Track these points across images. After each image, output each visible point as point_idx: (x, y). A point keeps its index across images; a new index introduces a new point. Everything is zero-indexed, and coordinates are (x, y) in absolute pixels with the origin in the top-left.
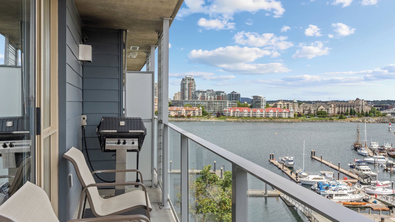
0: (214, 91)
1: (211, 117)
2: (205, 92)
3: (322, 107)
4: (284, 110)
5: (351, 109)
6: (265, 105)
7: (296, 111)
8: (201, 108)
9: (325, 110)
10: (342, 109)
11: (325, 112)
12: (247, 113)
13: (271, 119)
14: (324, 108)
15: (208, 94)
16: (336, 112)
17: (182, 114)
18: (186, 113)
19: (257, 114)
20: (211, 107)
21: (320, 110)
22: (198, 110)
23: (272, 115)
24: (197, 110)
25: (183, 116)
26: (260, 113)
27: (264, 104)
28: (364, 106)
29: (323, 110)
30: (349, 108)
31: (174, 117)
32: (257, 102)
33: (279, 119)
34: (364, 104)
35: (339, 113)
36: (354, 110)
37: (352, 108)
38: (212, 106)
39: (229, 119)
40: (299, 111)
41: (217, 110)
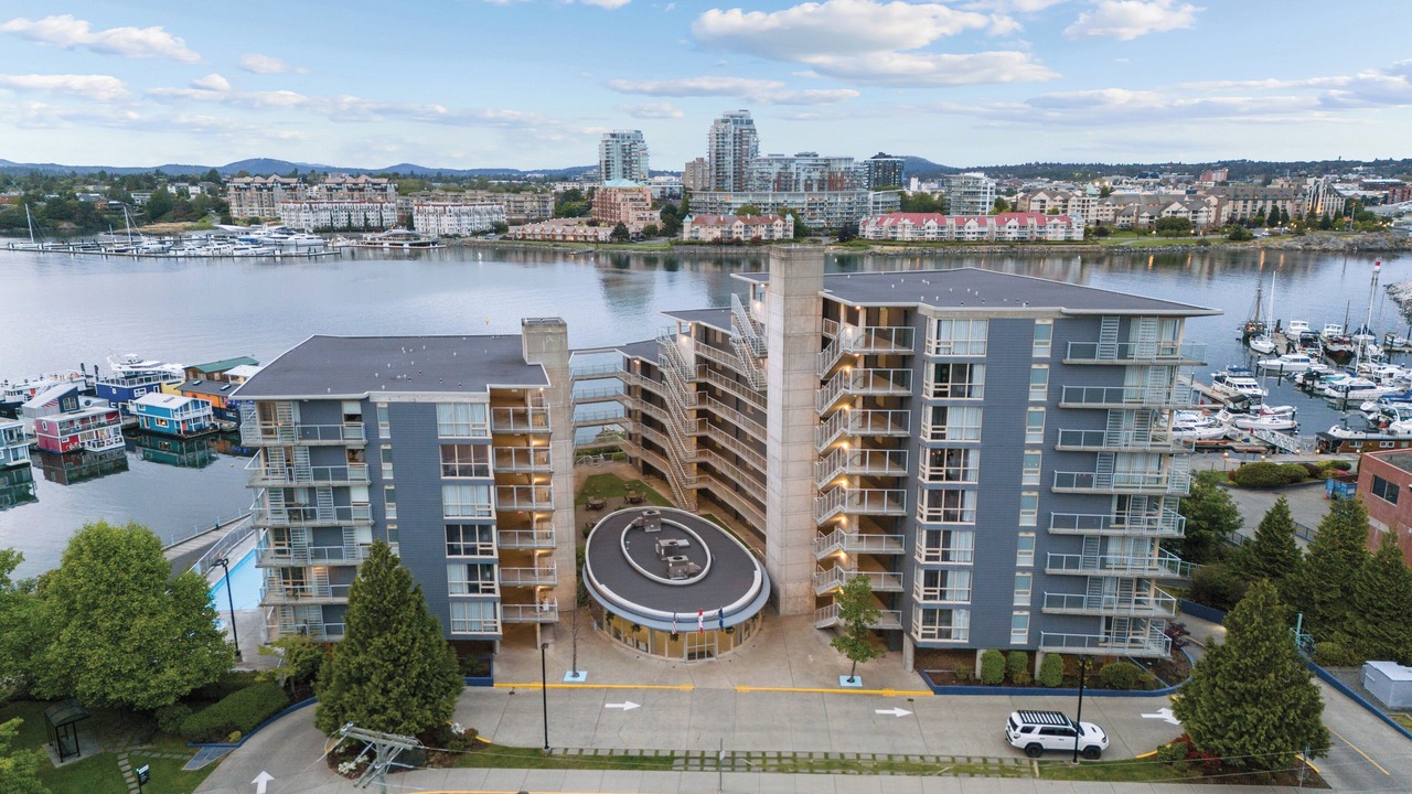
0: (820, 157)
1: (824, 243)
2: (792, 160)
3: (1176, 206)
4: (1053, 218)
5: (1275, 209)
6: (990, 203)
7: (1090, 218)
8: (789, 217)
9: (1185, 215)
10: (1245, 206)
11: (1186, 220)
12: (935, 230)
13: (1012, 246)
14: (1184, 209)
15: (803, 167)
16: (1224, 219)
17: (735, 236)
18: (746, 232)
19: (967, 230)
20: (818, 211)
21: (1170, 214)
22: (782, 223)
23: (1016, 235)
24: (779, 222)
25: (738, 243)
26: (977, 229)
27: (988, 200)
28: (1321, 195)
29: (1179, 215)
30: (1269, 204)
31: (709, 244)
32: (965, 193)
33: (1035, 246)
34: (1321, 191)
35: (1231, 220)
36: (1285, 210)
37: (1279, 204)
38: (821, 209)
39: (879, 247)
40: (1100, 218)
41: (837, 219)
